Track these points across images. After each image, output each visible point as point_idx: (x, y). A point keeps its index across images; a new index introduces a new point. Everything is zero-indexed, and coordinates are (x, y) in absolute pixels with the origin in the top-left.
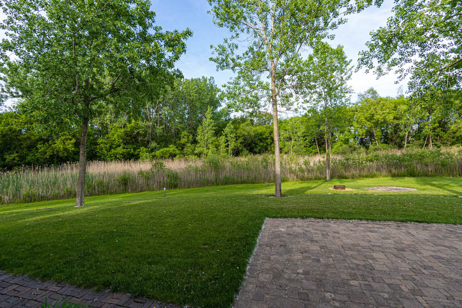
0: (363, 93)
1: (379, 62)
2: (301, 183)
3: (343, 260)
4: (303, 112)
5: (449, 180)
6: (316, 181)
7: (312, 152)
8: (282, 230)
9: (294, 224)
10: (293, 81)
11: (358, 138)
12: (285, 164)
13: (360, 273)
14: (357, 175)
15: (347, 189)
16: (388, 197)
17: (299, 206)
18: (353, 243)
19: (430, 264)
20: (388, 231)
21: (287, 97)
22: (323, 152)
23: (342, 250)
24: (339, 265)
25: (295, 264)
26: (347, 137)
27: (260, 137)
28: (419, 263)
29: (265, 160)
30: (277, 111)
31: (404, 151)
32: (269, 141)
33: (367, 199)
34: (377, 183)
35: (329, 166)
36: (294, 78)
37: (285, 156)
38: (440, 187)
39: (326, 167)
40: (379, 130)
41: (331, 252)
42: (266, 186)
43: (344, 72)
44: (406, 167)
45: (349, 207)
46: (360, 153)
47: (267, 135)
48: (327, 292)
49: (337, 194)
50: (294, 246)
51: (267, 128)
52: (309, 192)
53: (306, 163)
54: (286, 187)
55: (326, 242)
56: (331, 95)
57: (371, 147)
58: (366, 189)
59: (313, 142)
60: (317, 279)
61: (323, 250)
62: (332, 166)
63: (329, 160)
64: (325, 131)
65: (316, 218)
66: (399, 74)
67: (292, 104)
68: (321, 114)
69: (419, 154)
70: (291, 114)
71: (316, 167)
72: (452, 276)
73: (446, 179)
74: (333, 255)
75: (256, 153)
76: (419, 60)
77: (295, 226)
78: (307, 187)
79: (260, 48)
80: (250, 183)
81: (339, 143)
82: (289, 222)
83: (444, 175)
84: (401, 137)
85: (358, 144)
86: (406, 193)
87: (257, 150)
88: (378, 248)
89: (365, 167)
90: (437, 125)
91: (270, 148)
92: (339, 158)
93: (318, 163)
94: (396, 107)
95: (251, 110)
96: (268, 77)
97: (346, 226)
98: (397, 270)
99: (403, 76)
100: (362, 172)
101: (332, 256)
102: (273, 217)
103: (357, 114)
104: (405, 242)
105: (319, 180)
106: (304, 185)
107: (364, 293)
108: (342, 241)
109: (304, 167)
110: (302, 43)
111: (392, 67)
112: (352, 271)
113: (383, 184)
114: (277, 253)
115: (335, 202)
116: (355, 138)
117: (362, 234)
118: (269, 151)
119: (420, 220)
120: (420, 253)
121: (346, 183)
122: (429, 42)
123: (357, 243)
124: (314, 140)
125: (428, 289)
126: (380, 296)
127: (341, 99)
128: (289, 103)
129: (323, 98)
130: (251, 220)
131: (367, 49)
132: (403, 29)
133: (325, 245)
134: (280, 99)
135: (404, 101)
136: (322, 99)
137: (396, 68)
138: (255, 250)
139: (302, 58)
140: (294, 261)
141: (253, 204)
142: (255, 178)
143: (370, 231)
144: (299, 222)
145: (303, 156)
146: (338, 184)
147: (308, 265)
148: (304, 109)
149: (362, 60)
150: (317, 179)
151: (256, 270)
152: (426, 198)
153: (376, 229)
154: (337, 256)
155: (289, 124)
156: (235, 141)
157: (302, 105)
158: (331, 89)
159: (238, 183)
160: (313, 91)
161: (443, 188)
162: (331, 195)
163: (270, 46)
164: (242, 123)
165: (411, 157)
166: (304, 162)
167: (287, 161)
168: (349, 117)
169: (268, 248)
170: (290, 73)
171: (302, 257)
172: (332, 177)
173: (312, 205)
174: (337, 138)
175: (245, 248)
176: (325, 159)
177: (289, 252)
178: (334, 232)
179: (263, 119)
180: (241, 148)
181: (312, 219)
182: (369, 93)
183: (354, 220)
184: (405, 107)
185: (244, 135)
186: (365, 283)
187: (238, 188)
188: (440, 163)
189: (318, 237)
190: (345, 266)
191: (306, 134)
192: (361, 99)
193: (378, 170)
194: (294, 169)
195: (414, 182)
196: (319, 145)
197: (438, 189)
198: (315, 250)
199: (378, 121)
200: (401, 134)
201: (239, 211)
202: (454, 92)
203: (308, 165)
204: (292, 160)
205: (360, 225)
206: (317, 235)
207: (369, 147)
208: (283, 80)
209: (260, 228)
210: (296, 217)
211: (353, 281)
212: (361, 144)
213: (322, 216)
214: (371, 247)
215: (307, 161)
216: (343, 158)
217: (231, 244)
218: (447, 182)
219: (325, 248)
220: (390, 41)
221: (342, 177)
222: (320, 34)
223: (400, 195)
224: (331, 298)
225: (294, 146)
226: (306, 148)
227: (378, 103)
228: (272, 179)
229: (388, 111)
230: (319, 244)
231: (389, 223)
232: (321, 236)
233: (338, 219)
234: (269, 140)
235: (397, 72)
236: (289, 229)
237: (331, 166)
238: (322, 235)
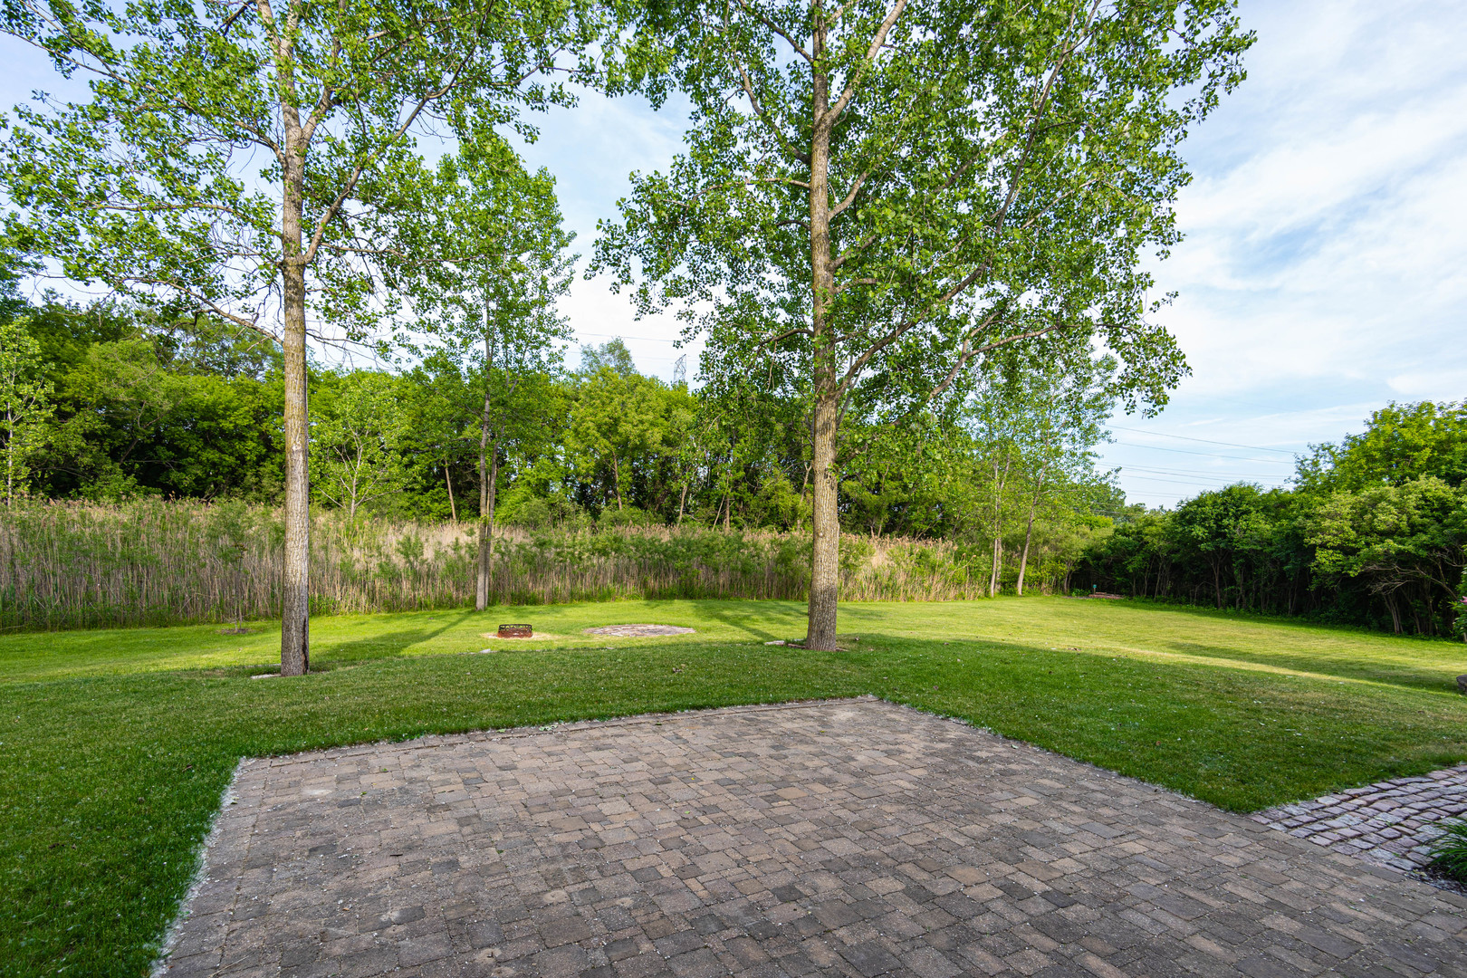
0: (596, 348)
1: (645, 271)
2: (387, 620)
3: (526, 844)
4: (409, 361)
5: (752, 605)
6: (441, 612)
7: (430, 511)
8: (317, 792)
9: (367, 763)
10: (379, 231)
11: (573, 481)
12: (325, 548)
13: (571, 864)
14: (565, 593)
15: (536, 636)
16: (638, 652)
17: (383, 699)
18: (554, 788)
19: (713, 801)
20: (637, 740)
21: (350, 287)
22: (469, 516)
23: (523, 814)
24: (516, 860)
25: (371, 900)
26: (543, 475)
27: (205, 424)
28: (694, 803)
29: (232, 529)
30: (304, 332)
31: (677, 531)
32: (251, 447)
33: (588, 660)
34: (614, 616)
35: (486, 561)
36: (382, 222)
37: (324, 518)
38: (736, 622)
39: (476, 566)
40: (626, 466)
41: (492, 828)
42: (230, 633)
43: (551, 265)
44: (677, 572)
45: (543, 688)
46: (574, 529)
47: (241, 418)
48: (482, 948)
49: (508, 652)
50: (367, 839)
51: (241, 389)
52: (416, 649)
53: (409, 549)
54: (326, 635)
55: (478, 802)
56: (510, 327)
57: (606, 512)
58: (585, 633)
59: (434, 476)
60: (448, 921)
61: (467, 830)
62: (495, 564)
63: (488, 545)
64: (483, 444)
65: (443, 732)
66: (683, 324)
67: (371, 321)
68: (472, 385)
69: (705, 542)
70: (363, 359)
71: (442, 565)
72: (747, 815)
73: (747, 604)
74: (497, 837)
75: (181, 494)
76: (727, 301)
77: (369, 771)
78: (407, 634)
79: (229, 23)
80: (141, 625)
81: (521, 491)
82: (343, 762)
83: (744, 596)
84: (672, 494)
85: (573, 500)
86: (674, 641)
87: (187, 481)
88: (613, 790)
89: (586, 569)
90: (742, 473)
91: (254, 480)
92: (519, 537)
93: (450, 552)
94: (668, 411)
95: (166, 294)
96: (264, 174)
97: (536, 745)
98: (652, 832)
99: (692, 331)
100: (579, 585)
101: (494, 839)
102: (276, 754)
103: (577, 409)
104: (671, 762)
105: (452, 608)
106: (399, 625)
107: (578, 915)
108: (523, 790)
109: (399, 561)
110: (424, 102)
111: (673, 300)
112: (552, 867)
113: (626, 619)
114: (297, 880)
115: (505, 676)
116: (565, 482)
117: (577, 758)
118: (247, 490)
119: (701, 702)
120: (698, 780)
121: (536, 617)
122: (747, 265)
123: (563, 786)
124: (442, 470)
125: (708, 857)
126: (614, 907)
127: (537, 348)
128: (359, 312)
129: (483, 331)
130: (162, 779)
131: (621, 221)
132: (702, 204)
133: (473, 811)
134: (319, 284)
135: (687, 399)
136: (477, 332)
137: (678, 304)
138: (194, 893)
139: (421, 158)
140: (369, 889)
141: (165, 711)
142: (173, 602)
143: (597, 749)
144: (385, 754)
145: (398, 520)
146: (510, 619)
147: (418, 888)
148: (413, 349)
149: (606, 250)
150: (446, 603)
151: (203, 969)
152: (711, 650)
153: (610, 741)
154: (511, 835)
155: (346, 395)
156: (48, 421)
157: (408, 333)
158: (509, 307)
159: (66, 624)
160: (448, 294)
161: (740, 626)
162: (490, 656)
163: (285, 43)
164: (102, 341)
165: (689, 549)
166: (403, 544)
167: (333, 536)
168: (554, 415)
169: (255, 874)
170: (370, 193)
171: (396, 868)
172: (493, 600)
173: (431, 692)
174: (514, 472)
175: (135, 903)
176: (476, 538)
177: (348, 863)
178: (501, 768)
179: (224, 349)
180: (86, 460)
181: (433, 739)
182: (611, 351)
183: (556, 725)
184: (688, 417)
185: (106, 402)
186: (582, 886)
187: (69, 650)
188: (740, 567)
189: (454, 790)
190: (532, 859)
191: (414, 444)
192: (590, 366)
193: (617, 579)
194: (358, 567)
195: (690, 612)
196: (456, 490)
197: (732, 627)
198: (441, 836)
199: (628, 440)
200: (675, 487)
201: (86, 750)
202: (778, 402)
203: (416, 556)
204: (352, 533)
205: (572, 736)
206: (447, 788)
207: (599, 511)
208: (337, 214)
209: (215, 805)
210: (372, 740)
211: (553, 892)
212: (580, 503)
213: (463, 725)
214: (598, 788)
215: (413, 540)
216: (529, 541)
217: (53, 904)
218: (748, 611)
219: (475, 820)
220: (674, 224)
221: (523, 599)
222: (494, 102)
223: (663, 647)
224: (492, 960)
225: (362, 481)
226: (409, 494)
227: (632, 389)
228: (262, 604)
229: (650, 417)
230: (456, 814)
231: (640, 718)
232: (461, 786)
233: (513, 727)
234: (251, 445)
235: (681, 315)
236: (346, 786)
237: (491, 562)
238: (466, 782)
